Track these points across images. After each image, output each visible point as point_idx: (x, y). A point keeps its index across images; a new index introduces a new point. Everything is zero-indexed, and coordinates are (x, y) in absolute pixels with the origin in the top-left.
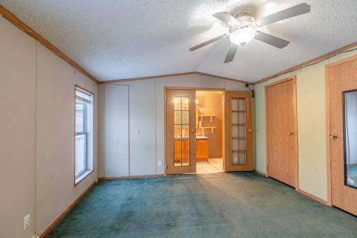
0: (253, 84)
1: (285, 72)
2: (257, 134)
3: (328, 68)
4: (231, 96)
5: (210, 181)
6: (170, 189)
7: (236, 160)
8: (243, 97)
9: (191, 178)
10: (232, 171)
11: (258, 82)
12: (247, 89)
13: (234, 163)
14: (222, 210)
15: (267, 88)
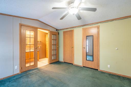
0: (59, 30)
1: (70, 28)
2: (60, 48)
3: (83, 29)
4: (52, 33)
5: (45, 69)
6: (29, 80)
7: (53, 58)
8: (56, 34)
9: (36, 70)
10: (52, 63)
11: (61, 30)
12: (57, 32)
13: (52, 60)
14: (60, 80)
15: (64, 32)
